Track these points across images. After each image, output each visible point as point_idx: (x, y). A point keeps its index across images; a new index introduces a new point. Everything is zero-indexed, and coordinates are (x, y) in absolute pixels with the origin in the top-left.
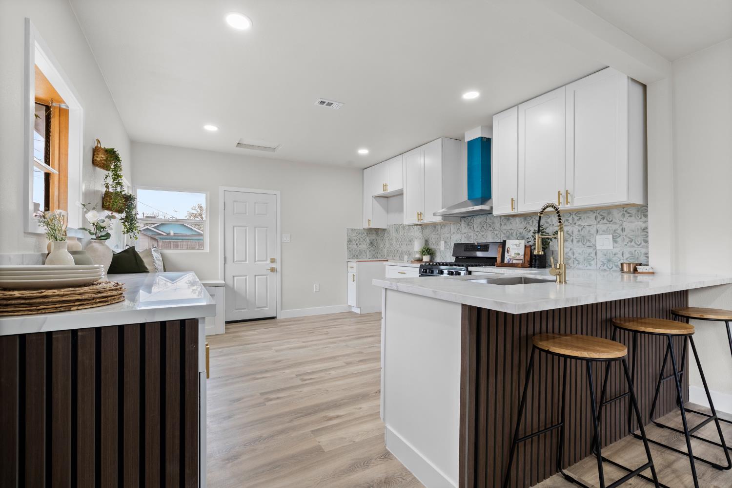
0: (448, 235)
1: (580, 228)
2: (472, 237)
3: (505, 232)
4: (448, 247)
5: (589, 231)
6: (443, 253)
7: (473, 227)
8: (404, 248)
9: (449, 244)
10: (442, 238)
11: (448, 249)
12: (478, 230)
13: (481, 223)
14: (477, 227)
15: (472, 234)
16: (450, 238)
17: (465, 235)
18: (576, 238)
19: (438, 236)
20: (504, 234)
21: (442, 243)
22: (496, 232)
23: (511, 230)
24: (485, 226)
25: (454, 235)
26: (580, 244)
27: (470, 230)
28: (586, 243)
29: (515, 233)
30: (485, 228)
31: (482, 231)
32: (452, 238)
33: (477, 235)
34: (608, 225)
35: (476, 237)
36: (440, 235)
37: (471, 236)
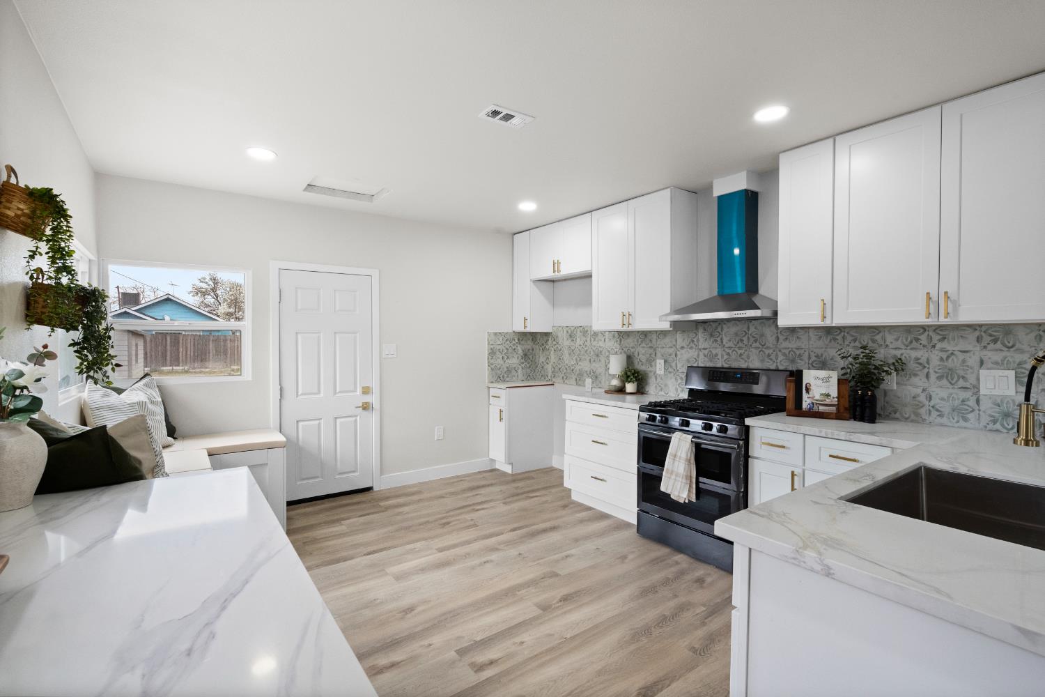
0: (671, 351)
1: (944, 355)
2: (719, 357)
3: (787, 351)
4: (670, 370)
5: (964, 361)
6: (661, 379)
7: (722, 339)
8: (585, 366)
9: (674, 364)
10: (659, 355)
11: (670, 372)
12: (731, 344)
13: (736, 334)
14: (730, 341)
15: (719, 351)
16: (676, 355)
17: (706, 352)
18: (936, 372)
19: (651, 351)
20: (784, 354)
21: (660, 363)
22: (767, 352)
23: (798, 349)
24: (745, 339)
25: (683, 351)
26: (944, 382)
27: (715, 345)
28: (957, 381)
29: (807, 354)
30: (746, 342)
31: (740, 348)
32: (679, 356)
33: (728, 354)
34: (1004, 354)
35: (726, 357)
36: (655, 350)
37: (716, 355)
